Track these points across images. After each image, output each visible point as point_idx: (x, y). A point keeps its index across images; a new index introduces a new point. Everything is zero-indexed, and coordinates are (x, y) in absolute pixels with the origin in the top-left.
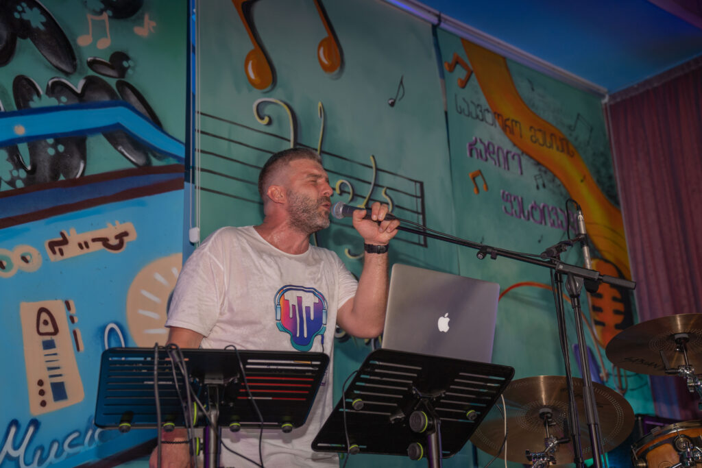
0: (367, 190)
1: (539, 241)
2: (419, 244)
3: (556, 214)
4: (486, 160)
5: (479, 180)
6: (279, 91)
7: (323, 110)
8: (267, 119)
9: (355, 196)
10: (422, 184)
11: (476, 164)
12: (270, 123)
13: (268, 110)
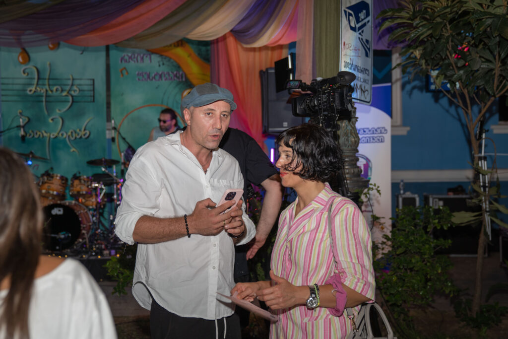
0: (68, 88)
1: (157, 88)
2: (91, 102)
3: (169, 75)
4: (129, 62)
5: (124, 72)
6: (32, 63)
7: (50, 65)
8: (26, 74)
9: (62, 91)
10: (93, 80)
11: (124, 64)
12: (28, 74)
13: (27, 71)
